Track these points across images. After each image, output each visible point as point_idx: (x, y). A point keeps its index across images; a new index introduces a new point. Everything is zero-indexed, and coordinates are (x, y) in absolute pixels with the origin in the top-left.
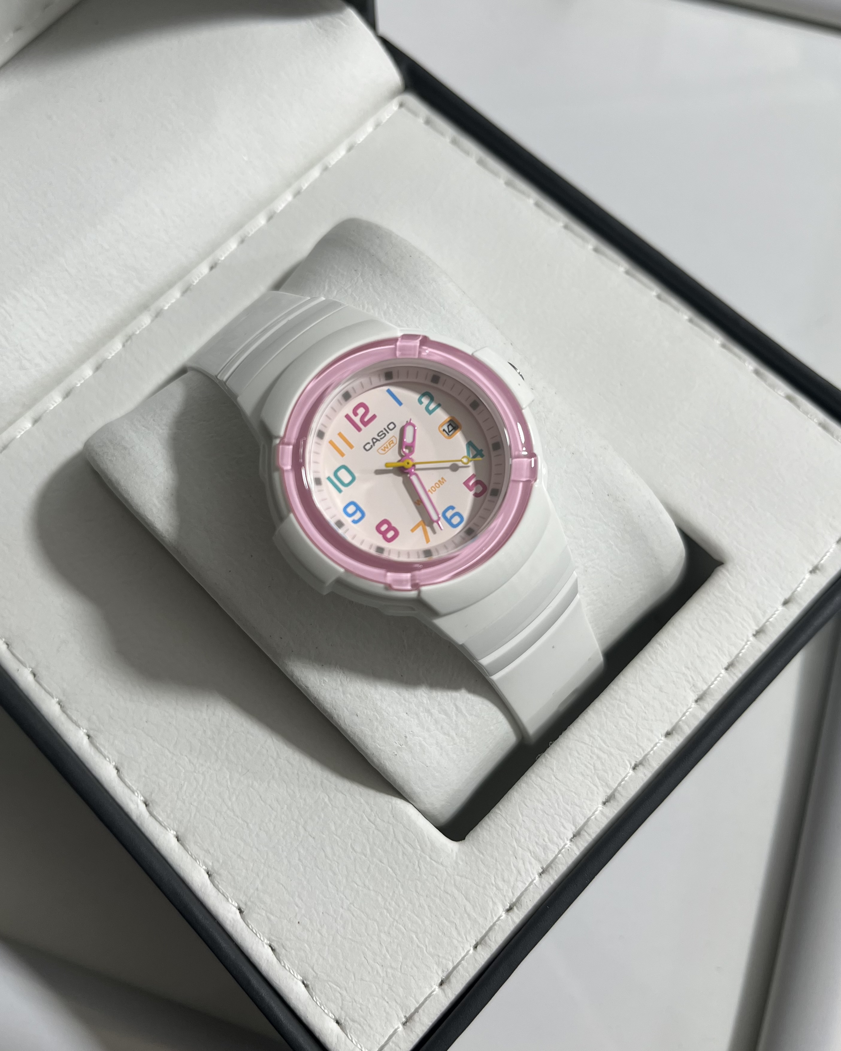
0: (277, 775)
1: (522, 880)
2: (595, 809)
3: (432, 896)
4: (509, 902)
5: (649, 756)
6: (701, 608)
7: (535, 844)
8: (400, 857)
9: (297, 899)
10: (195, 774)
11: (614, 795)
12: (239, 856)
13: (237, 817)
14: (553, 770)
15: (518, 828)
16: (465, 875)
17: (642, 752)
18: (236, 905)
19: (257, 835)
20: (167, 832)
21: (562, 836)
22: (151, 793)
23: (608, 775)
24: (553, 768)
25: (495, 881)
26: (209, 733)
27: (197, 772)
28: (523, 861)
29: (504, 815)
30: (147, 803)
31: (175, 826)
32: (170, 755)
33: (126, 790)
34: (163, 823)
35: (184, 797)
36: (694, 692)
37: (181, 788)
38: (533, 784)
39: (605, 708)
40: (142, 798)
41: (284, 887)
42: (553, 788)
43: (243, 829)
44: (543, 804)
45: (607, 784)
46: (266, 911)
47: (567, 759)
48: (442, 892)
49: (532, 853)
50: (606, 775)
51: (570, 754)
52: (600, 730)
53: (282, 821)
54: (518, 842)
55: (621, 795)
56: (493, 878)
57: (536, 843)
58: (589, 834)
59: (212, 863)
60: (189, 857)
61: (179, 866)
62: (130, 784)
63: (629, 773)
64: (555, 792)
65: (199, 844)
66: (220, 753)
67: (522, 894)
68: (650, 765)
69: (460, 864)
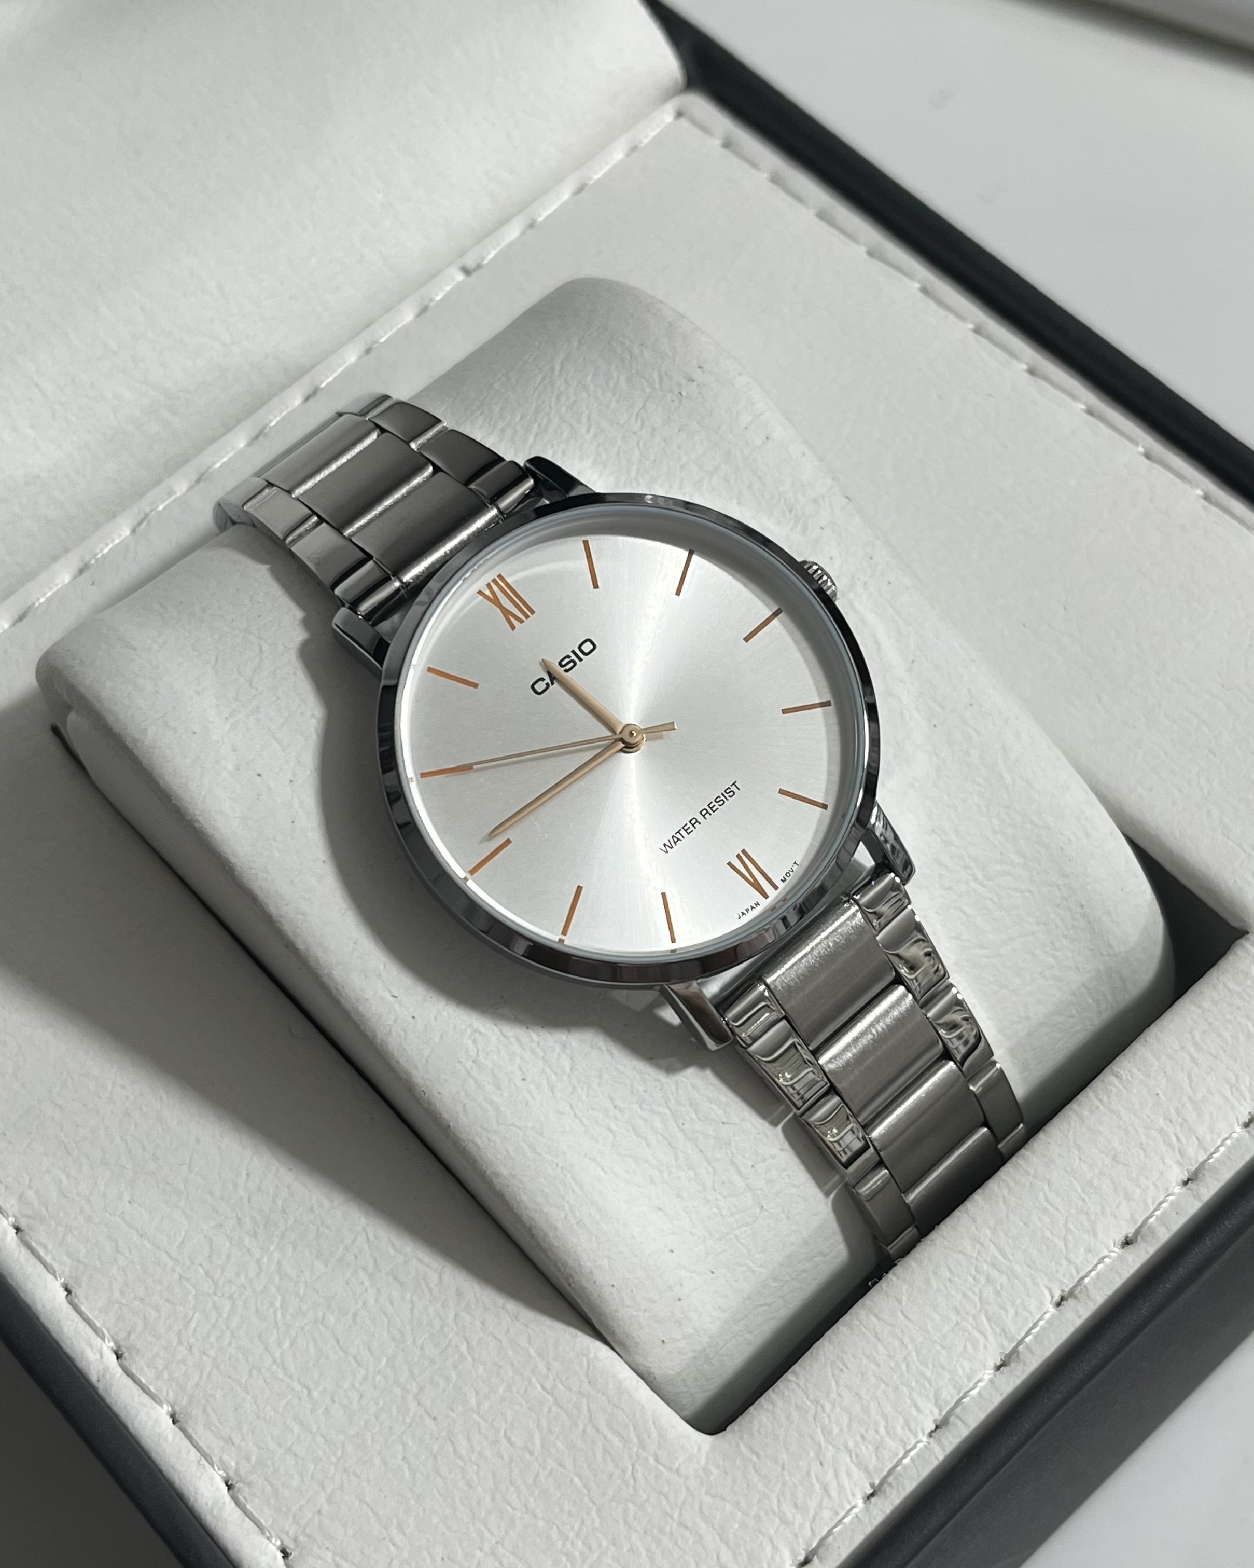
0: (372, 1301)
1: (831, 1506)
2: (978, 1377)
3: (655, 1531)
4: (804, 1547)
5: (1087, 1280)
6: (1200, 1011)
7: (858, 1438)
8: (599, 1456)
9: (394, 1532)
10: (216, 1298)
11: (1018, 1352)
12: (289, 1450)
13: (291, 1377)
14: (900, 1302)
15: (828, 1407)
16: (722, 1495)
17: (1075, 1273)
18: (279, 1543)
19: (327, 1411)
20: (154, 1404)
21: (913, 1425)
22: (129, 1334)
23: (1007, 1314)
24: (901, 1299)
25: (778, 1507)
26: (247, 1221)
27: (219, 1294)
28: (835, 1470)
29: (802, 1384)
30: (120, 1352)
31: (171, 1394)
32: (170, 1263)
33: (82, 1325)
34: (149, 1389)
35: (192, 1341)
36: (1180, 1164)
37: (187, 1324)
38: (862, 1327)
39: (1006, 1191)
40: (112, 1344)
41: (372, 1510)
42: (899, 1334)
43: (300, 1399)
44: (878, 1365)
45: (1004, 1330)
46: (334, 1554)
47: (928, 1281)
48: (675, 1525)
49: (854, 1457)
50: (1003, 1312)
51: (935, 1273)
52: (994, 1231)
53: (375, 1387)
54: (827, 1435)
55: (1032, 1352)
56: (776, 1500)
57: (863, 1437)
58: (964, 1423)
59: (237, 1463)
60: (193, 1450)
61: (173, 1468)
62: (91, 1317)
63: (1045, 1313)
64: (903, 1343)
65: (212, 1428)
66: (265, 1260)
67: (830, 1533)
68: (1089, 1297)
69: (712, 1473)
